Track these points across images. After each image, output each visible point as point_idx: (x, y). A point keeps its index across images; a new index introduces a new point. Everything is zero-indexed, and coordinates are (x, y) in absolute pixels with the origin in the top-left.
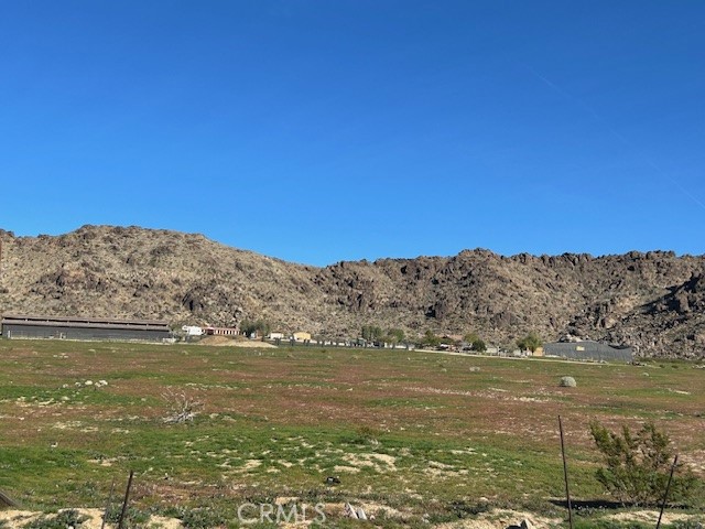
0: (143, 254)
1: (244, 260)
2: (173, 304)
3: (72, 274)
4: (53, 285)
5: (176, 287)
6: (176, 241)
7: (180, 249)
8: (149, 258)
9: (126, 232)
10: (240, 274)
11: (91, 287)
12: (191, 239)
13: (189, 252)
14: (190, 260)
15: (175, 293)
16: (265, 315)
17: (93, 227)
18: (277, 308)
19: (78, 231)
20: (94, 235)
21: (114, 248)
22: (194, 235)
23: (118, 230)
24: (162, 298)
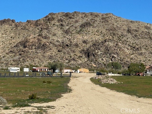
0: (76, 28)
1: (133, 27)
2: (79, 54)
3: (31, 41)
4: (21, 47)
5: (84, 45)
6: (96, 19)
7: (97, 23)
8: (79, 30)
9: (71, 16)
10: (129, 35)
11: (39, 48)
12: (104, 16)
13: (102, 24)
14: (101, 29)
15: (82, 48)
16: (132, 59)
17: (54, 14)
18: (141, 54)
19: (46, 17)
20: (53, 19)
21: (62, 25)
22: (107, 14)
23: (67, 15)
24: (74, 52)
